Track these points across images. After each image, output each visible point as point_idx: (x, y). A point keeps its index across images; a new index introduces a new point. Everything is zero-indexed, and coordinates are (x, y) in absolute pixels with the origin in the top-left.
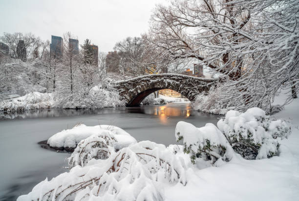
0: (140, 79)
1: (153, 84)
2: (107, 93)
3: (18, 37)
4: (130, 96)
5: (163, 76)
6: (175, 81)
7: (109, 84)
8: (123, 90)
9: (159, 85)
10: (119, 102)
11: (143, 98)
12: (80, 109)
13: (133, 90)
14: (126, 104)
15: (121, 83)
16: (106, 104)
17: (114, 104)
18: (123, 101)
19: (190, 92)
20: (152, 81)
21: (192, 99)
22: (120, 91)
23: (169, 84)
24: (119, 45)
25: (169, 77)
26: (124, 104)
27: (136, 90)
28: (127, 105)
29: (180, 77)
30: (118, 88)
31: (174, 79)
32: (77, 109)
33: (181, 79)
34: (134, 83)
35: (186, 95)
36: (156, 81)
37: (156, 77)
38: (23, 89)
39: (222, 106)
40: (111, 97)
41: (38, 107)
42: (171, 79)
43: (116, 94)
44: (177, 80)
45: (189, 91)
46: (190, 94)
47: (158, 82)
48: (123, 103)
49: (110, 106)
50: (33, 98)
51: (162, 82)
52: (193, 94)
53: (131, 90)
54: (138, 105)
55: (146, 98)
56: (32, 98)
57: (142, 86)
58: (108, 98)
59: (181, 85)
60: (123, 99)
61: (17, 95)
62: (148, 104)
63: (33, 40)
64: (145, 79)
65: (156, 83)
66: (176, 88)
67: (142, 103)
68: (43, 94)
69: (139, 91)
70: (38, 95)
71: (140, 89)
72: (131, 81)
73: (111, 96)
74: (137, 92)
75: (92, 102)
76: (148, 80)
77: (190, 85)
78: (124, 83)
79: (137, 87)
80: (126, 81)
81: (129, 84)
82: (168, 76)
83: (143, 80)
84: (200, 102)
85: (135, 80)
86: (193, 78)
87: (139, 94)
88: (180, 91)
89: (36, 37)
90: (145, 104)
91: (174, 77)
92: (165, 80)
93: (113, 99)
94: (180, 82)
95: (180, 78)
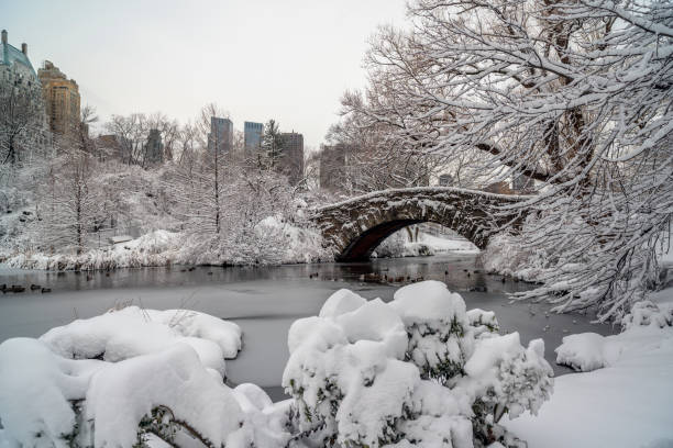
0: (365, 200)
1: (395, 211)
2: (293, 231)
3: (138, 122)
4: (344, 237)
5: (417, 193)
6: (444, 204)
7: (300, 212)
8: (329, 225)
9: (407, 213)
10: (320, 252)
11: (377, 243)
12: (231, 266)
13: (351, 224)
14: (337, 255)
15: (325, 211)
16: (290, 255)
17: (307, 257)
18: (329, 248)
19: (479, 229)
20: (391, 204)
21: (483, 244)
22: (324, 227)
23: (430, 210)
24: (338, 129)
25: (430, 194)
26: (332, 257)
27: (358, 225)
28: (339, 259)
29: (456, 193)
30: (319, 220)
31: (440, 199)
32: (225, 265)
33: (457, 200)
34: (354, 210)
35: (469, 235)
36: (400, 203)
37: (401, 194)
38: (137, 224)
39: (546, 262)
40: (302, 241)
41: (146, 262)
42: (434, 199)
43: (315, 234)
44: (449, 201)
45: (475, 227)
46: (480, 232)
47: (406, 206)
48: (330, 253)
49: (299, 260)
50: (152, 242)
51: (415, 207)
52: (485, 233)
53: (347, 226)
54: (367, 258)
55: (385, 242)
56: (150, 243)
57: (370, 216)
58: (295, 243)
59: (458, 213)
60: (329, 245)
61: (127, 238)
62: (389, 255)
63: (165, 125)
64: (376, 200)
65: (401, 208)
66: (446, 220)
67: (375, 254)
68: (173, 235)
69: (364, 228)
70: (163, 236)
71: (366, 222)
72: (346, 205)
73: (302, 238)
74: (360, 229)
75: (257, 251)
76: (382, 203)
77: (478, 212)
78: (332, 209)
79: (361, 217)
80: (337, 204)
81: (342, 211)
82: (427, 193)
83: (372, 203)
84: (497, 251)
85: (356, 204)
86: (484, 197)
87: (364, 234)
88: (455, 225)
89: (170, 120)
90: (383, 256)
91: (440, 195)
92: (420, 202)
93: (307, 244)
94: (456, 205)
95: (454, 196)
